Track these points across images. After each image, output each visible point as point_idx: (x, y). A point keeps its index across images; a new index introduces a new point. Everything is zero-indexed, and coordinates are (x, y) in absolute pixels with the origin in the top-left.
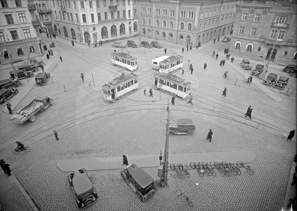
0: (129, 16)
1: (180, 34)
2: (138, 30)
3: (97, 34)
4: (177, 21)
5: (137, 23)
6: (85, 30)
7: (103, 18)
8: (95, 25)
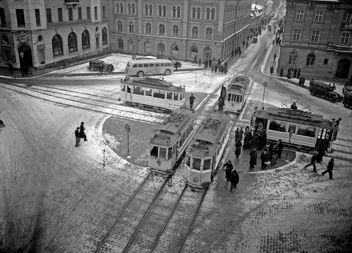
0: (96, 18)
1: (191, 45)
2: (108, 41)
3: (46, 48)
4: (186, 24)
5: (107, 29)
6: (22, 41)
7: (55, 18)
8: (41, 30)
